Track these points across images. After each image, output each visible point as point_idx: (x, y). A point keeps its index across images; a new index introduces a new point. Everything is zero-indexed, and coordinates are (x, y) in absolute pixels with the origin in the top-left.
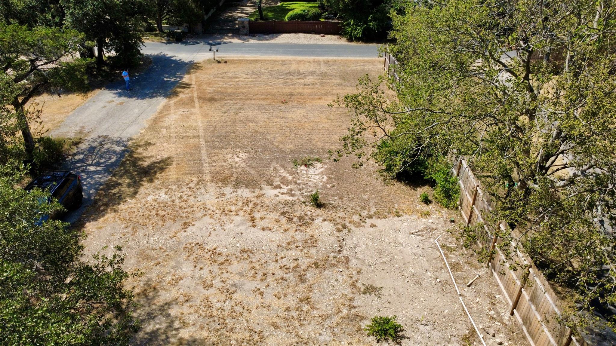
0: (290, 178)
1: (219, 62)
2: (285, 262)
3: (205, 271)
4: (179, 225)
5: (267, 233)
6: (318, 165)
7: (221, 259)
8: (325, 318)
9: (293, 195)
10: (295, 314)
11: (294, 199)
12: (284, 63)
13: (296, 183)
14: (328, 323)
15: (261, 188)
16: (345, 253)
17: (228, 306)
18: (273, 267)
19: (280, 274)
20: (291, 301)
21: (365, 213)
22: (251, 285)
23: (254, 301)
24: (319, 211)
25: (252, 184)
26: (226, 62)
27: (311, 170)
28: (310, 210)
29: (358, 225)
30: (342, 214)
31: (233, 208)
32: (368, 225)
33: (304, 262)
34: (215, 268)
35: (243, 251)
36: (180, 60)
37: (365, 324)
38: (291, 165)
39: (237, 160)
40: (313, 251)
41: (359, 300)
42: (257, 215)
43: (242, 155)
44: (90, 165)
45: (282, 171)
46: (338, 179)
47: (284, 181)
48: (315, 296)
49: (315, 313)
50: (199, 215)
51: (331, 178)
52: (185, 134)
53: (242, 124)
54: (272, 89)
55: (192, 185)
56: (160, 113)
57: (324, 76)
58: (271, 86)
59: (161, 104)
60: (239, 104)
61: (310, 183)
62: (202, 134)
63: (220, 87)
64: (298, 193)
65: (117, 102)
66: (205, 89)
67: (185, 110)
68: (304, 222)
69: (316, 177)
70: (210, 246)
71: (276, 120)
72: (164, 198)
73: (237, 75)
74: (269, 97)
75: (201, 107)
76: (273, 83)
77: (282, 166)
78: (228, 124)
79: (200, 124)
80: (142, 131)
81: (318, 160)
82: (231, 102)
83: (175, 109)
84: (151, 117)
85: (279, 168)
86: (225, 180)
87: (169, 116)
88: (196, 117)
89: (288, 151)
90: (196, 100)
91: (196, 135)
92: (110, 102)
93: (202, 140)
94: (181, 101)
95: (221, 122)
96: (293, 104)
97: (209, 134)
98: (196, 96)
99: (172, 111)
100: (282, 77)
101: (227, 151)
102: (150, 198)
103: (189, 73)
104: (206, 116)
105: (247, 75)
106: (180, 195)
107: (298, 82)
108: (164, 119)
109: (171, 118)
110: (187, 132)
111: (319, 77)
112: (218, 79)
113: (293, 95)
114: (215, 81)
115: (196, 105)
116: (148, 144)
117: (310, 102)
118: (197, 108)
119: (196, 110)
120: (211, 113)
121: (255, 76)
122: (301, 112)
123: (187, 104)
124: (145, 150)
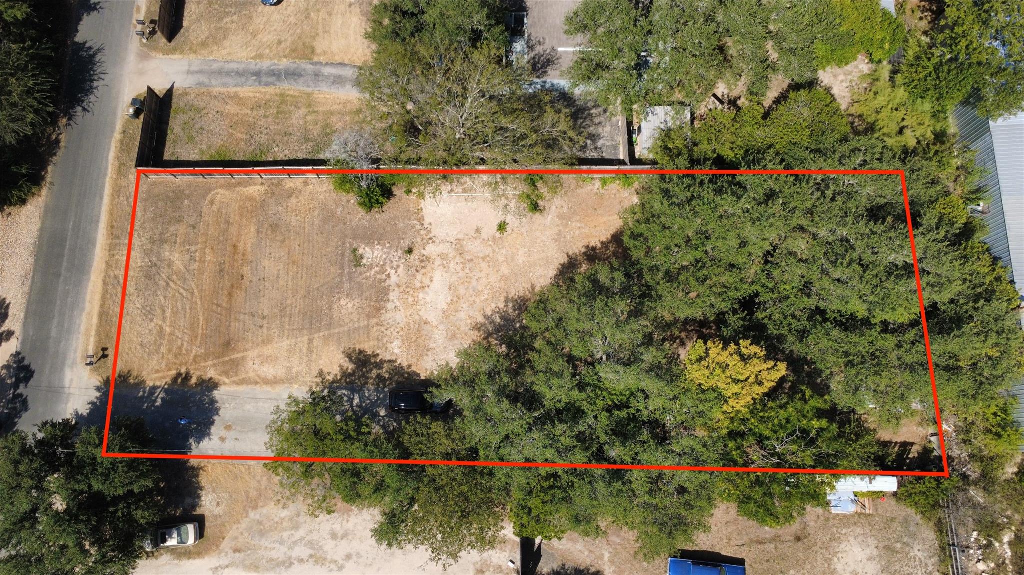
0: (377, 269)
2: (459, 268)
3: (464, 306)
4: (426, 327)
5: (435, 279)
6: (361, 251)
7: (455, 299)
8: (494, 251)
9: (398, 266)
10: (491, 263)
11: (402, 266)
12: (111, 283)
13: (384, 265)
14: (497, 250)
15: (389, 286)
16: (453, 240)
17: (486, 292)
18: (461, 274)
19: (467, 271)
20: (484, 265)
21: (418, 227)
22: (474, 282)
23: (484, 281)
24: (415, 251)
25: (386, 291)
27: (367, 255)
28: (415, 256)
29: (430, 231)
30: (419, 240)
31: (411, 299)
32: (430, 227)
33: (458, 259)
34: (462, 301)
35: (450, 289)
36: (91, 403)
37: (498, 234)
38: (362, 269)
39: (350, 305)
40: (451, 255)
41: (484, 235)
42: (419, 285)
43: (343, 302)
45: (368, 274)
46: (379, 240)
47: (383, 271)
48: (481, 255)
49: (491, 255)
50: (417, 317)
51: (379, 244)
52: (305, 350)
53: (288, 309)
54: (201, 291)
55: (383, 329)
56: (257, 383)
57: (163, 241)
58: (193, 293)
59: (234, 388)
60: (242, 317)
61: (385, 256)
62: (306, 338)
63: (191, 342)
64: (395, 264)
65: (223, 433)
66: (196, 356)
67: (251, 363)
68: (425, 260)
69: (376, 253)
70: (445, 306)
71: (282, 282)
72: (397, 343)
73: (150, 330)
74: (226, 292)
75: (247, 350)
76: (182, 291)
77: (361, 274)
78: (287, 319)
79: (286, 343)
80: (296, 386)
81: (355, 250)
82: (235, 325)
83: (247, 372)
84: (268, 388)
85: (364, 276)
86: (378, 310)
87: (263, 375)
88: (268, 350)
89: (340, 271)
90: (227, 358)
91: (306, 342)
92: (223, 439)
93: (316, 336)
94: (226, 373)
95: (282, 326)
96: (246, 270)
97: (305, 332)
98: (216, 361)
99: (252, 374)
100: (162, 283)
101: (336, 314)
102: (397, 351)
103: (140, 384)
104: (267, 341)
105: (152, 320)
106: (395, 333)
107: (182, 267)
108: (270, 377)
109: (269, 371)
110: (301, 351)
111: (166, 246)
112: (163, 349)
113: (221, 271)
114: (170, 350)
115: (239, 355)
116: (321, 373)
117: (244, 255)
118: (246, 353)
119: (252, 354)
120: (260, 339)
121: (159, 311)
122: (266, 263)
123: (235, 365)
124: (329, 372)
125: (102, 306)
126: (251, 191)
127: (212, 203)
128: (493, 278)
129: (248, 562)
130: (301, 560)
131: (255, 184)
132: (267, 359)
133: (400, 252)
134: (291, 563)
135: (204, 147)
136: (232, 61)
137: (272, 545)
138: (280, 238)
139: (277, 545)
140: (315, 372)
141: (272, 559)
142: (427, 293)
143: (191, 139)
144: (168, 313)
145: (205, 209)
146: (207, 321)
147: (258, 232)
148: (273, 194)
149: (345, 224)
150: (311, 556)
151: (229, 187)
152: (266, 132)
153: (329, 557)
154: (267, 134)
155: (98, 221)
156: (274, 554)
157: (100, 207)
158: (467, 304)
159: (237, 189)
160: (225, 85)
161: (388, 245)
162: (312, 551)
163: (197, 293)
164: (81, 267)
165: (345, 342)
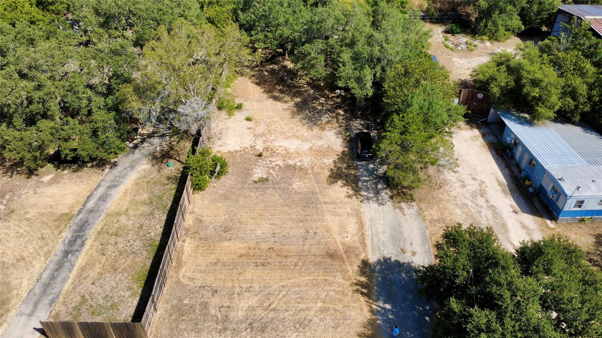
0: (271, 171)
2: (274, 135)
3: (299, 134)
4: (314, 148)
5: (280, 145)
6: (256, 179)
7: (295, 137)
8: (264, 123)
9: (270, 161)
10: (272, 124)
11: (270, 159)
13: (268, 167)
15: (284, 164)
16: (254, 138)
17: (291, 126)
19: (276, 132)
20: (273, 126)
21: (242, 152)
22: (284, 130)
23: (283, 126)
24: (260, 153)
25: (288, 167)
27: (260, 176)
28: (263, 154)
29: (246, 147)
30: (251, 152)
31: (294, 155)
32: (243, 148)
33: (268, 136)
34: (296, 134)
35: (288, 139)
37: (253, 121)
38: (270, 178)
39: (298, 183)
40: (265, 139)
41: (254, 126)
42: (284, 152)
43: (295, 187)
45: (274, 175)
46: (248, 170)
47: (273, 168)
48: (266, 127)
49: (267, 124)
50: (307, 152)
51: (252, 170)
52: (334, 206)
53: (300, 217)
54: (281, 281)
55: (316, 167)
56: (363, 234)
57: (226, 319)
58: (283, 286)
59: (369, 249)
60: (307, 246)
61: (262, 168)
62: (324, 206)
63: (331, 284)
64: (268, 162)
65: (409, 254)
66: (344, 278)
67: (347, 239)
68: (267, 149)
69: (258, 171)
70: (300, 141)
71: (277, 222)
72: (325, 160)
73: (321, 320)
74: (284, 260)
75: (336, 242)
76: (280, 296)
77: (274, 178)
78: (309, 217)
79: (329, 218)
80: (362, 210)
81: (255, 182)
82: (314, 251)
83: (355, 241)
84: (366, 227)
85: (276, 177)
86: (301, 169)
87: (356, 231)
88: (335, 228)
89: (271, 189)
90: (344, 256)
91: (327, 205)
92: (414, 254)
93: (322, 200)
94: (357, 255)
95: (315, 220)
96: (264, 246)
97: (319, 206)
98: (347, 263)
99: (356, 238)
100: (271, 315)
101: (304, 190)
102: (331, 161)
104: (328, 230)
105: (310, 321)
106: (319, 161)
107: (256, 298)
108: (357, 226)
109: (352, 226)
110: (334, 208)
111: (232, 315)
112: (339, 307)
114: (340, 301)
115: (341, 247)
116: (349, 197)
117: (250, 248)
118: (339, 243)
119: (338, 239)
120: (325, 233)
121: (302, 315)
122: (259, 232)
123: (349, 250)
124: (347, 193)
126: (189, 249)
127: (192, 279)
128: (282, 123)
129: (503, 231)
130: (487, 201)
131: (183, 246)
132: (343, 229)
133: (259, 160)
134: (491, 206)
135: (128, 294)
136: (41, 275)
137: (484, 217)
138: (238, 225)
139: (483, 214)
140: (348, 200)
141: (494, 217)
142: (291, 148)
143: (114, 306)
144: (302, 306)
145: (198, 284)
146: (311, 273)
147: (230, 240)
148: (196, 232)
149: (232, 188)
150: (482, 196)
151: (179, 266)
152: (132, 242)
153: (478, 188)
154: (134, 241)
156: (490, 216)
158: (298, 132)
159: (184, 258)
160: (65, 280)
161: (253, 166)
162: (479, 196)
163: (284, 283)
165: (325, 185)
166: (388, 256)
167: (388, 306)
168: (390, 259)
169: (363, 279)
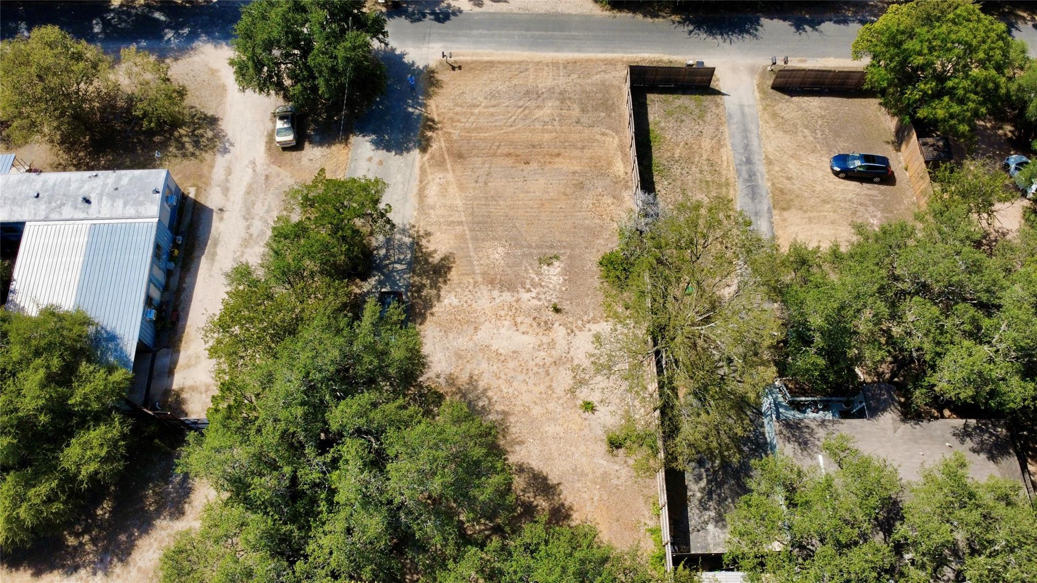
0: (537, 279)
1: (454, 68)
2: (537, 361)
3: (495, 367)
4: (471, 328)
5: (525, 337)
6: (556, 263)
7: (502, 358)
8: (559, 398)
9: (540, 300)
10: (544, 396)
11: (541, 303)
12: (522, 67)
13: (541, 286)
14: (561, 402)
15: (518, 292)
16: (571, 353)
17: (511, 390)
18: (531, 364)
19: (535, 369)
20: (542, 388)
21: (585, 318)
22: (521, 377)
23: (524, 388)
24: (557, 316)
25: (512, 287)
26: (460, 68)
27: (551, 269)
28: (552, 315)
29: (581, 330)
30: (571, 319)
31: (502, 313)
32: (586, 330)
33: (549, 360)
34: (500, 365)
35: (514, 352)
36: (413, 63)
37: (580, 402)
38: (537, 265)
39: (497, 256)
40: (553, 352)
42: (519, 320)
43: (500, 250)
44: (395, 262)
45: (531, 271)
46: (570, 281)
47: (534, 285)
48: (554, 385)
49: (554, 395)
50: (482, 320)
51: (565, 280)
52: (451, 219)
53: (494, 203)
54: (513, 132)
55: (471, 288)
56: (421, 182)
57: (563, 101)
58: (511, 126)
59: (417, 164)
60: (487, 166)
61: (551, 286)
62: (464, 219)
63: (463, 129)
64: (543, 297)
65: (376, 160)
66: (450, 133)
67: (441, 176)
68: (548, 326)
69: (555, 278)
70: (494, 348)
71: (521, 196)
72: (455, 302)
73: (475, 98)
74: (512, 151)
75: (454, 171)
76: (514, 118)
77: (531, 265)
78: (483, 202)
79: (459, 203)
80: (415, 214)
81: (557, 257)
82: (479, 161)
83: (432, 174)
84: (415, 190)
85: (529, 268)
86: (492, 282)
87: (429, 186)
88: (453, 189)
89: (534, 245)
90: (446, 157)
91: (460, 219)
92: (370, 159)
93: (466, 228)
94: (433, 157)
95: (476, 199)
96: (534, 165)
97: (470, 219)
98: (444, 149)
99: (430, 177)
100: (521, 103)
101: (487, 244)
102: (446, 302)
103: (428, 96)
104: (461, 187)
105: (485, 98)
106: (465, 299)
107: (537, 116)
108: (426, 192)
109: (433, 191)
110: (451, 216)
111: (557, 103)
112: (458, 109)
113: (534, 146)
114: (456, 114)
115: (449, 166)
116: (428, 234)
117: (550, 163)
118: (451, 171)
119: (450, 176)
120: (464, 182)
121: (493, 102)
122: (542, 181)
123: (440, 164)
124: (429, 241)
125: (500, 62)
126: (618, 165)
127: (603, 134)
128: (526, 398)
129: (255, 186)
130: (248, 227)
131: (625, 167)
132: (444, 190)
133: (556, 301)
134: (247, 220)
135: (663, 124)
136: (760, 140)
137: (266, 203)
138: (568, 191)
139: (266, 208)
140: (429, 229)
141: (253, 204)
142: (509, 329)
143: (669, 114)
144: (492, 110)
145: (596, 129)
146: (484, 140)
147: (574, 173)
148: (616, 183)
149: (586, 248)
150: (251, 235)
151: (621, 148)
152: (684, 172)
153: (248, 250)
154: (681, 173)
155: (580, 51)
156: (258, 205)
157: (593, 52)
158: (497, 371)
159: (619, 153)
160: (732, 136)
161: (564, 289)
162: (255, 235)
163: (511, 129)
164: (535, 44)
165: (459, 254)
166: (398, 156)
167: (410, 110)
168: (396, 154)
169: (429, 134)
